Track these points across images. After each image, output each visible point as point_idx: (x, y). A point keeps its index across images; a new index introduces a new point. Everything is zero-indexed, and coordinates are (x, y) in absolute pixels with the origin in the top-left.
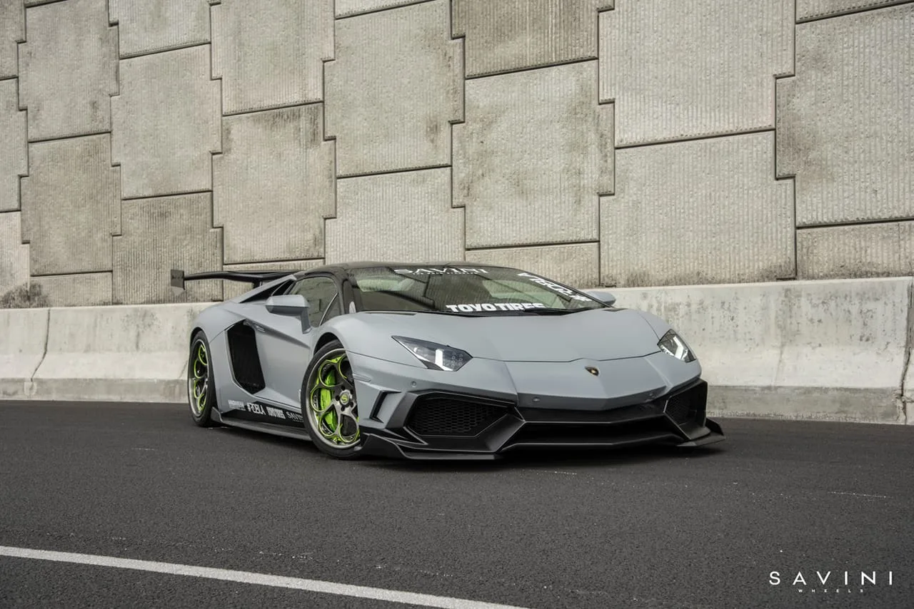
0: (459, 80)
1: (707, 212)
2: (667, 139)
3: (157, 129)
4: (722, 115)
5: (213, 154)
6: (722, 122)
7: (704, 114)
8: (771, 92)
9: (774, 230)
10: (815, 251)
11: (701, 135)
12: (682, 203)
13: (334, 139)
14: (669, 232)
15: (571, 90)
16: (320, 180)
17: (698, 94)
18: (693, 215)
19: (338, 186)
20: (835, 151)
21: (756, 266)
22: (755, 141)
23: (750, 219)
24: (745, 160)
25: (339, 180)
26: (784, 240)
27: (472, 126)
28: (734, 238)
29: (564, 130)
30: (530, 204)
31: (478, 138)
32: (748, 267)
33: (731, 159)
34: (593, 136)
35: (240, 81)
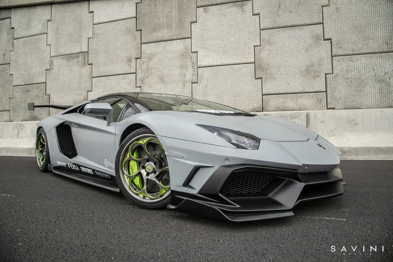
0: (139, 44)
1: (232, 89)
2: (217, 65)
3: (27, 62)
4: (236, 57)
5: (47, 70)
6: (236, 59)
7: (230, 57)
8: (253, 51)
9: (256, 95)
10: (270, 103)
11: (229, 64)
12: (223, 86)
13: (92, 64)
14: (218, 96)
15: (181, 48)
16: (86, 78)
17: (228, 50)
18: (227, 90)
19: (93, 80)
20: (275, 71)
21: (249, 108)
22: (248, 66)
23: (247, 92)
24: (245, 72)
25: (93, 78)
26: (259, 99)
27: (143, 60)
28: (241, 98)
29: (179, 61)
30: (166, 86)
31: (146, 63)
32: (247, 108)
33: (240, 72)
34: (190, 63)
35: (57, 46)
